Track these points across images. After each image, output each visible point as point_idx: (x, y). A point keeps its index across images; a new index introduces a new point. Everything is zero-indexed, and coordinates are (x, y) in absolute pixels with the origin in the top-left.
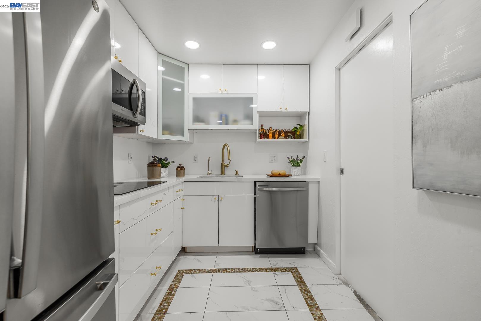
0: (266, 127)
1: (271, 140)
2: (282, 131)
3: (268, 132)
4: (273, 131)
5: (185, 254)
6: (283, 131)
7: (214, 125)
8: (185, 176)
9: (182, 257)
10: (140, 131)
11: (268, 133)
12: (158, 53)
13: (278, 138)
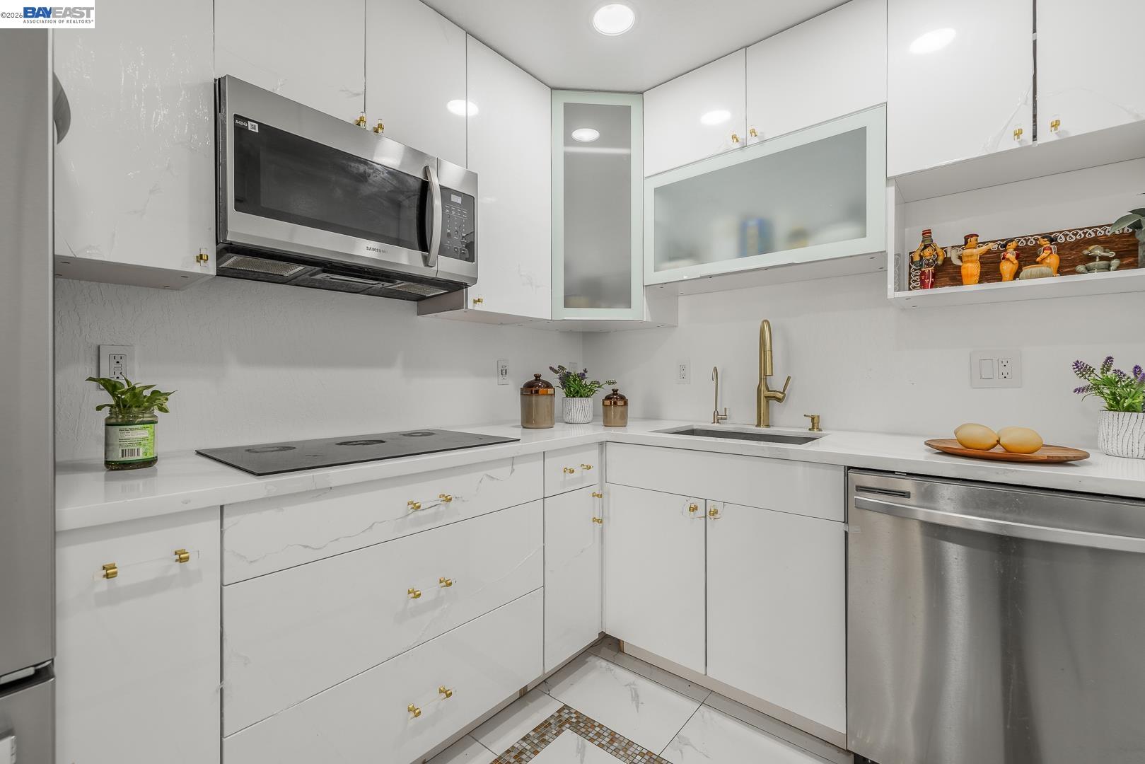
0: (948, 236)
1: (971, 288)
2: (1046, 243)
3: (960, 258)
4: (984, 248)
5: (620, 655)
6: (1051, 240)
7: (725, 260)
8: (629, 423)
9: (604, 663)
10: (475, 302)
11: (956, 262)
12: (553, 89)
13: (1016, 276)
